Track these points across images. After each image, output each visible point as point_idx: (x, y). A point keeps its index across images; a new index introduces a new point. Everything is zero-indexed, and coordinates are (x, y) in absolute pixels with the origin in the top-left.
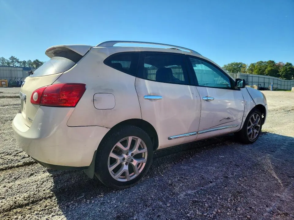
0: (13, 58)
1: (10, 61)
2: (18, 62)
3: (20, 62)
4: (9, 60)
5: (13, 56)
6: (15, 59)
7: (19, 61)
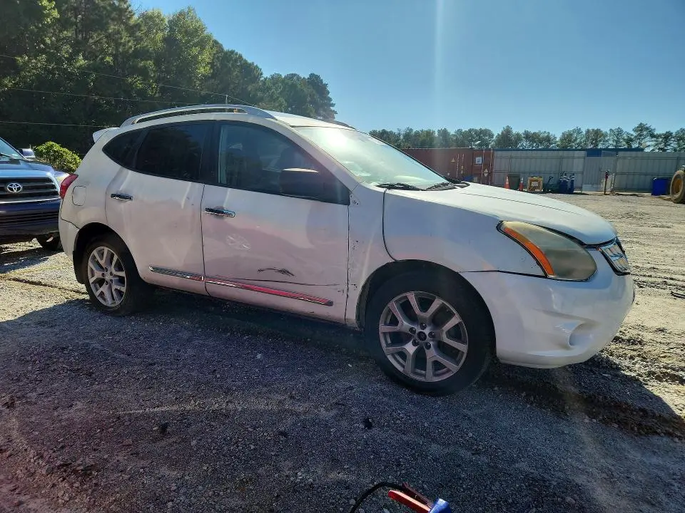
0: (641, 128)
1: (635, 134)
2: (653, 136)
3: (657, 136)
4: (632, 133)
5: (644, 123)
6: (647, 129)
7: (655, 133)
